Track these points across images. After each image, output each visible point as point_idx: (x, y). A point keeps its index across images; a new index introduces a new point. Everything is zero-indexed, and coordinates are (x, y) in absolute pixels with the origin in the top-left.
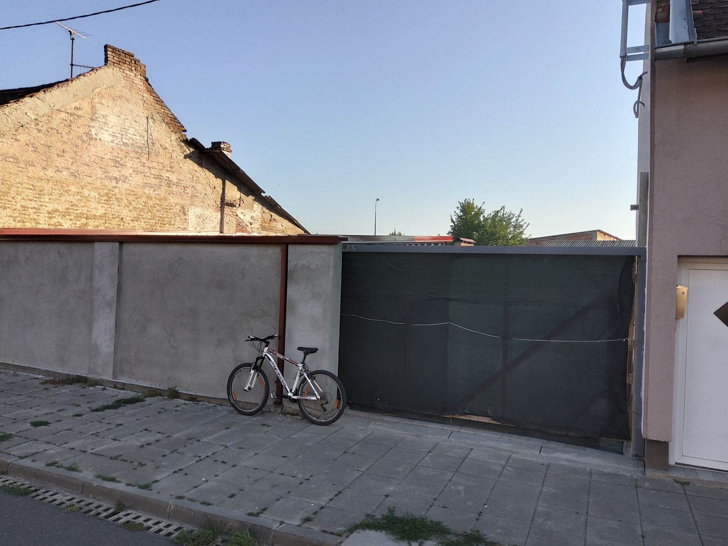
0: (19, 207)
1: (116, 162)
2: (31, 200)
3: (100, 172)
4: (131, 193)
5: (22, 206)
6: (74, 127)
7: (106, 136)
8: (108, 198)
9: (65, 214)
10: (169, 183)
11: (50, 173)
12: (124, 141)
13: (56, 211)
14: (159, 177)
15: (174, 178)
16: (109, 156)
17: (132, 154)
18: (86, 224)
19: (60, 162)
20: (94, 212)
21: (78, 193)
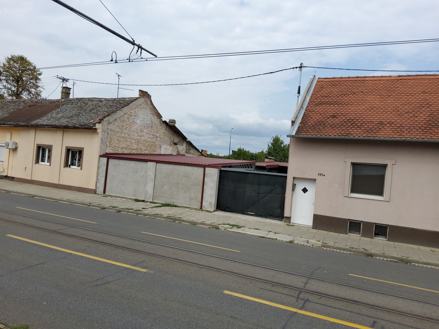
0: (114, 146)
1: (141, 130)
2: (117, 144)
3: (136, 134)
4: (145, 141)
5: (115, 146)
6: (130, 119)
7: (138, 122)
8: (138, 142)
9: (126, 149)
10: (157, 137)
11: (123, 135)
12: (144, 123)
13: (123, 147)
14: (153, 135)
15: (158, 135)
16: (139, 128)
17: (146, 127)
18: (131, 152)
19: (126, 131)
20: (134, 147)
21: (129, 141)
